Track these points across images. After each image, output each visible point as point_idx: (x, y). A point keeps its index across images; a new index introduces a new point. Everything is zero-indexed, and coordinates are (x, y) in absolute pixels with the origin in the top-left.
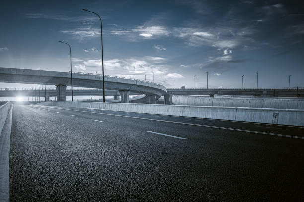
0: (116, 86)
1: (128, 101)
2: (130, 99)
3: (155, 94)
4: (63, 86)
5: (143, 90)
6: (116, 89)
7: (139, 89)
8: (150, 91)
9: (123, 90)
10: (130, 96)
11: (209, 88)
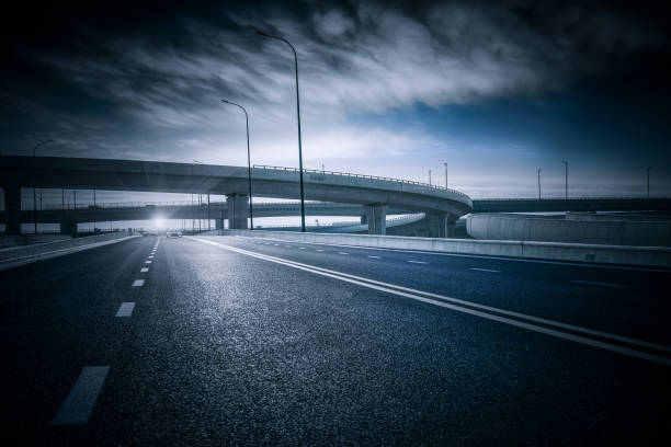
0: (356, 195)
1: (384, 230)
2: (388, 225)
3: (446, 213)
4: (240, 195)
5: (417, 203)
6: (358, 202)
7: (407, 201)
8: (433, 205)
9: (373, 205)
10: (389, 218)
11: (570, 197)
